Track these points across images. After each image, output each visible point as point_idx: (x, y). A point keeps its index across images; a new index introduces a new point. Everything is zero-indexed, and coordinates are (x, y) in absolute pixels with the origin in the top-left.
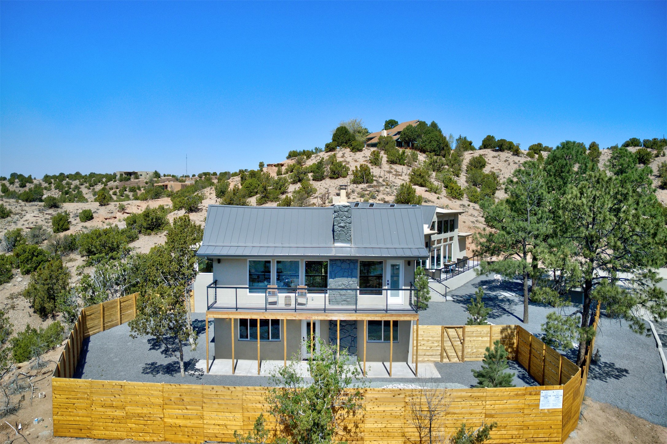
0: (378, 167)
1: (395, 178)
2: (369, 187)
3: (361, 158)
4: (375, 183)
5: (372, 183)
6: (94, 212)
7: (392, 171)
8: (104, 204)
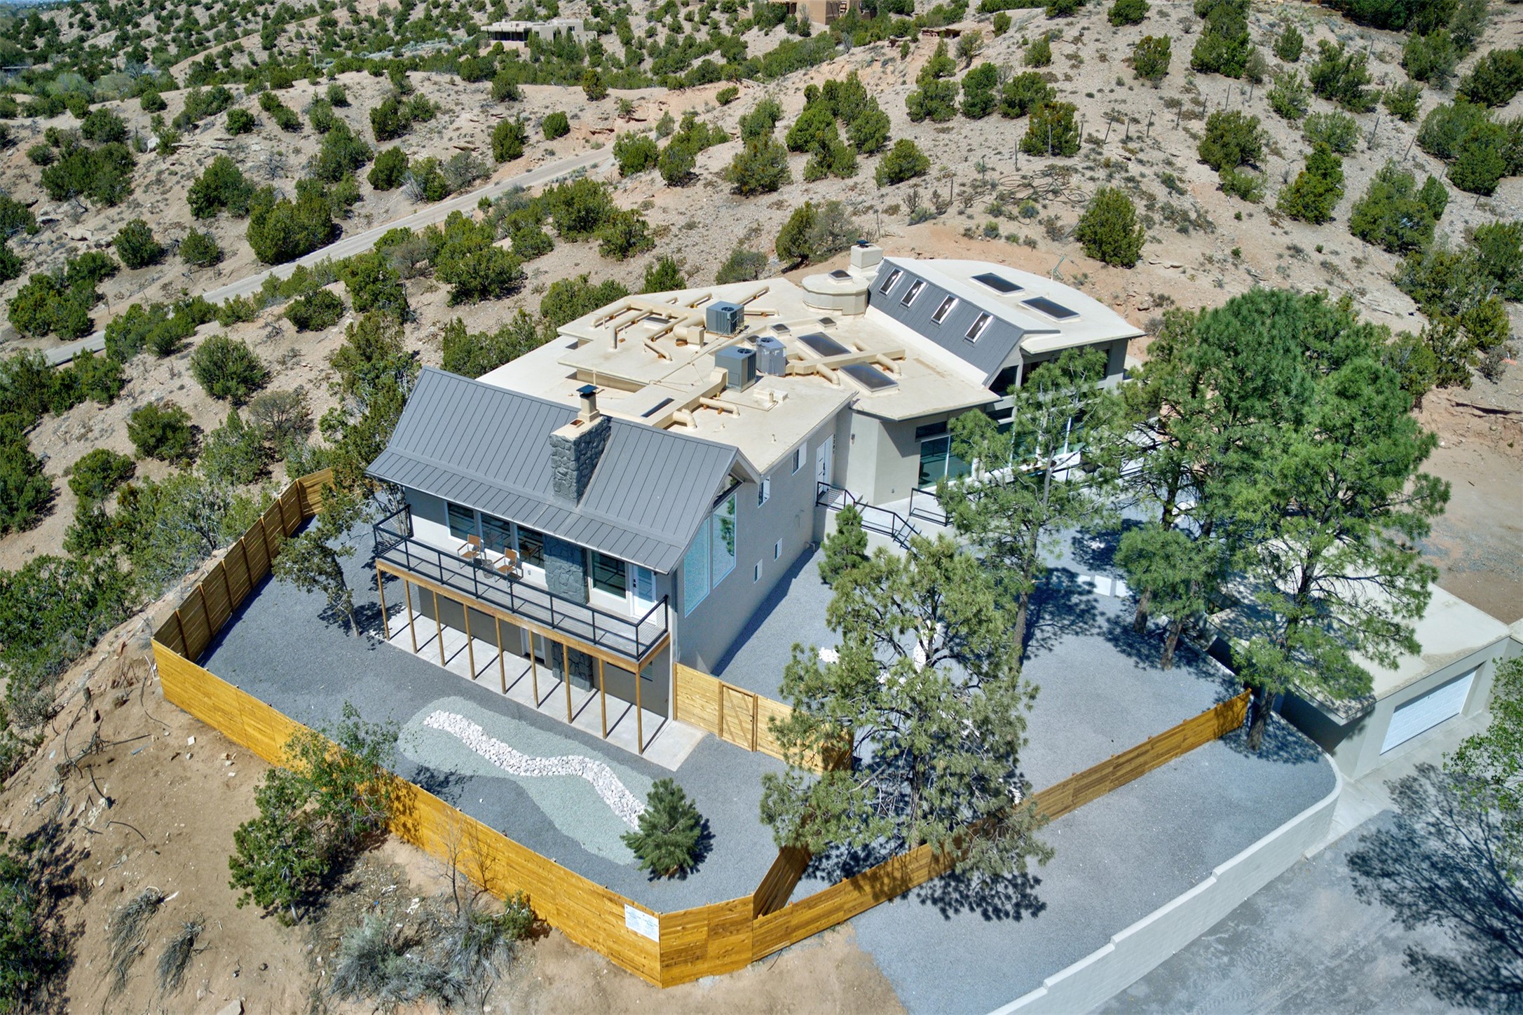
1: (1172, 128)
3: (1122, 47)
4: (1073, 161)
5: (1069, 155)
6: (573, 117)
7: (1185, 98)
8: (596, 95)
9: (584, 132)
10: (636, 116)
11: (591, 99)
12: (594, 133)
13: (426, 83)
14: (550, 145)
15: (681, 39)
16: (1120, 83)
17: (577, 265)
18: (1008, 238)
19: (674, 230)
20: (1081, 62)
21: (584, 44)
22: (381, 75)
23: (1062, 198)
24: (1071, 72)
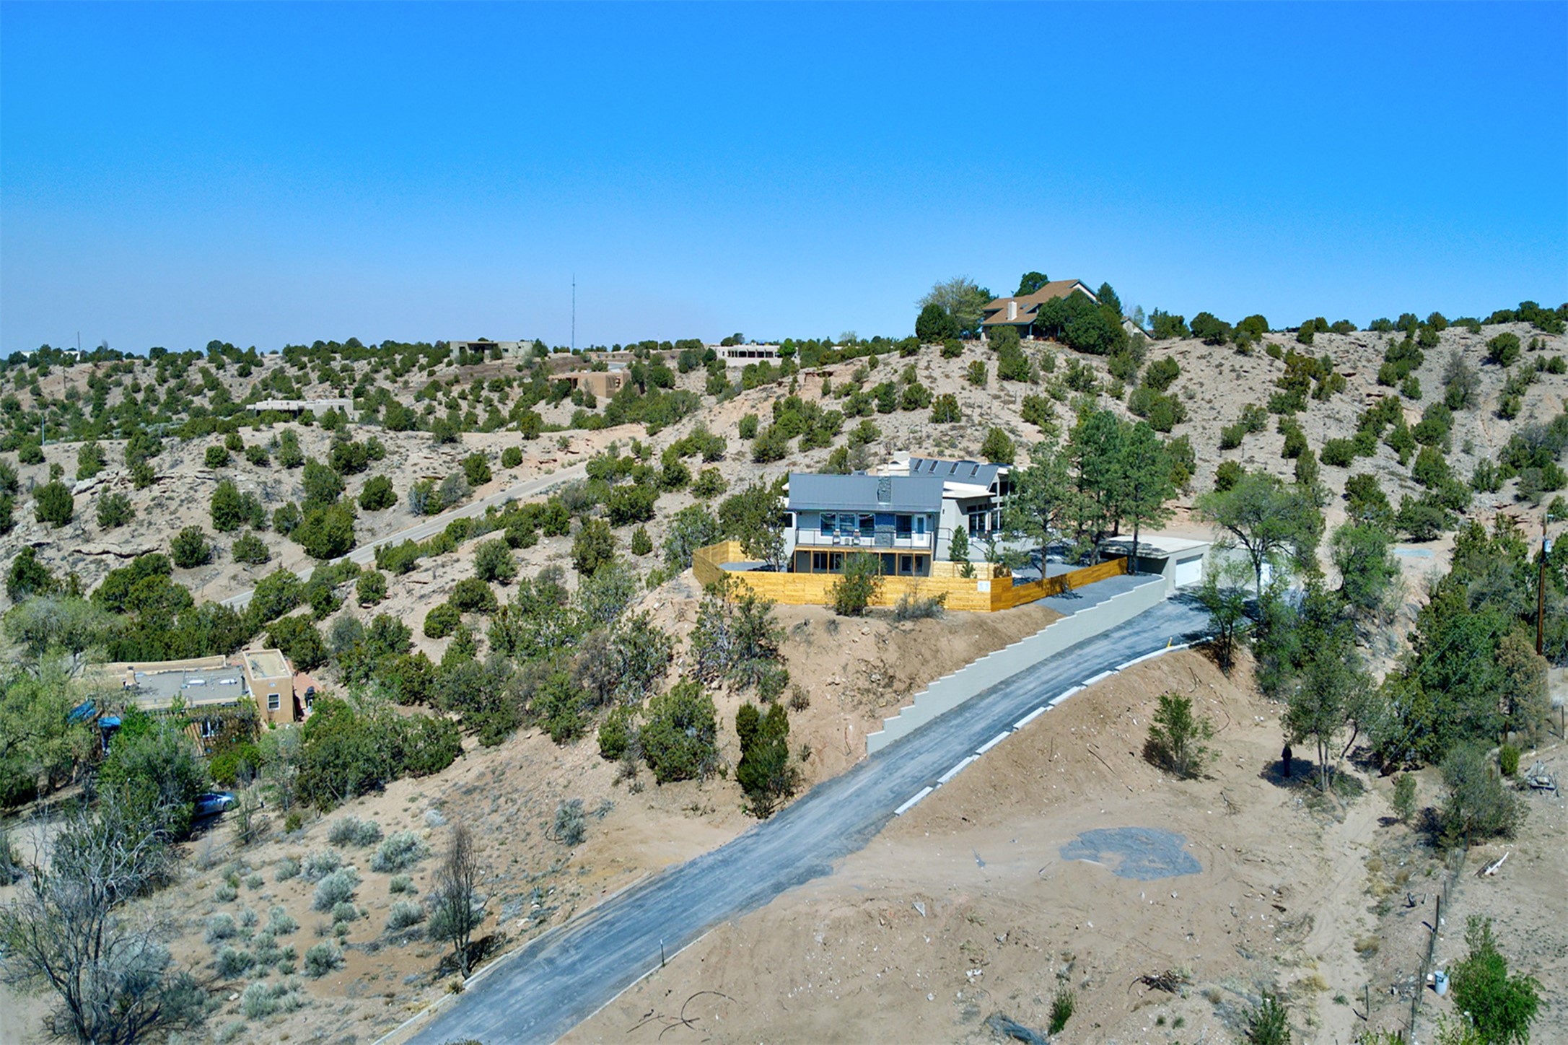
0: (979, 388)
1: (1003, 408)
2: (953, 428)
3: (956, 369)
4: (962, 423)
5: (959, 421)
7: (1002, 394)
16: (963, 388)
23: (966, 439)
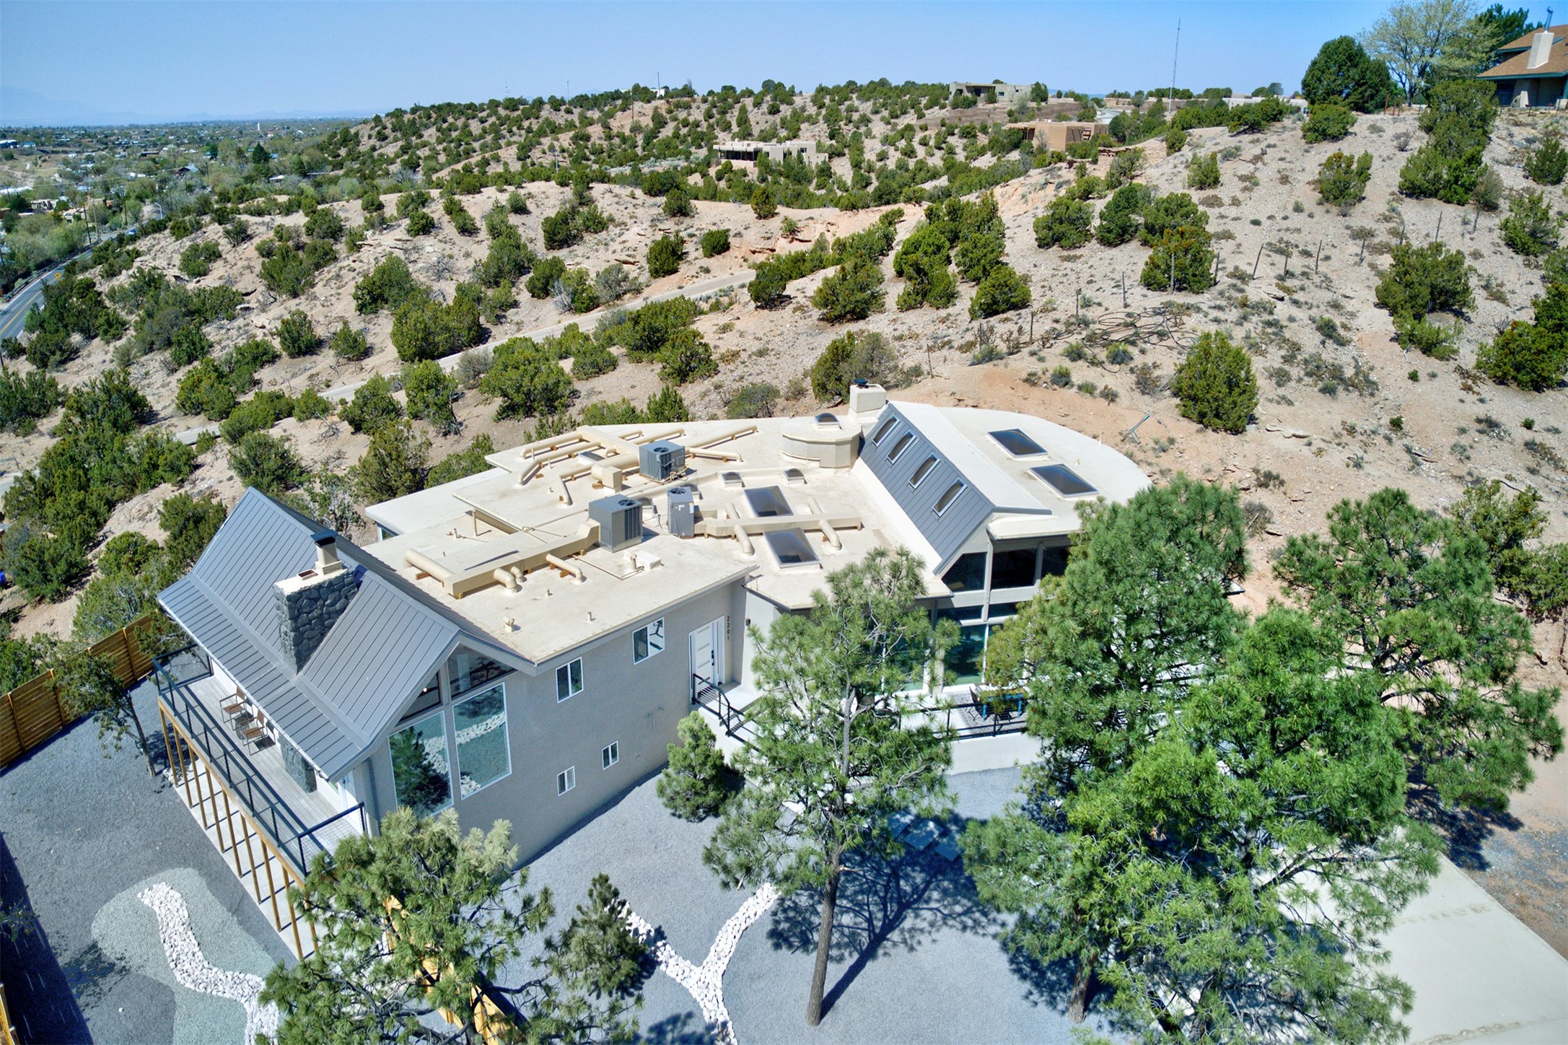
3: (1312, 166)
4: (1198, 298)
5: (1195, 290)
6: (735, 235)
7: (1382, 228)
8: (765, 213)
9: (744, 251)
10: (800, 236)
11: (760, 217)
12: (754, 252)
13: (608, 195)
14: (706, 262)
15: (912, 163)
16: (1298, 209)
17: (633, 387)
18: (1080, 388)
19: (744, 356)
20: (1256, 184)
21: (813, 166)
22: (567, 185)
23: (1170, 342)
24: (1240, 196)
